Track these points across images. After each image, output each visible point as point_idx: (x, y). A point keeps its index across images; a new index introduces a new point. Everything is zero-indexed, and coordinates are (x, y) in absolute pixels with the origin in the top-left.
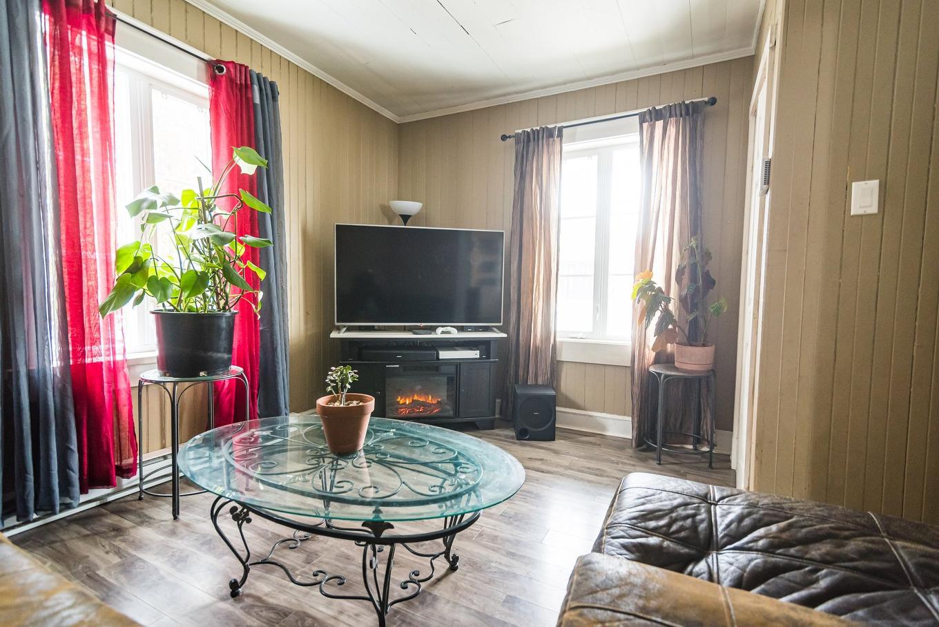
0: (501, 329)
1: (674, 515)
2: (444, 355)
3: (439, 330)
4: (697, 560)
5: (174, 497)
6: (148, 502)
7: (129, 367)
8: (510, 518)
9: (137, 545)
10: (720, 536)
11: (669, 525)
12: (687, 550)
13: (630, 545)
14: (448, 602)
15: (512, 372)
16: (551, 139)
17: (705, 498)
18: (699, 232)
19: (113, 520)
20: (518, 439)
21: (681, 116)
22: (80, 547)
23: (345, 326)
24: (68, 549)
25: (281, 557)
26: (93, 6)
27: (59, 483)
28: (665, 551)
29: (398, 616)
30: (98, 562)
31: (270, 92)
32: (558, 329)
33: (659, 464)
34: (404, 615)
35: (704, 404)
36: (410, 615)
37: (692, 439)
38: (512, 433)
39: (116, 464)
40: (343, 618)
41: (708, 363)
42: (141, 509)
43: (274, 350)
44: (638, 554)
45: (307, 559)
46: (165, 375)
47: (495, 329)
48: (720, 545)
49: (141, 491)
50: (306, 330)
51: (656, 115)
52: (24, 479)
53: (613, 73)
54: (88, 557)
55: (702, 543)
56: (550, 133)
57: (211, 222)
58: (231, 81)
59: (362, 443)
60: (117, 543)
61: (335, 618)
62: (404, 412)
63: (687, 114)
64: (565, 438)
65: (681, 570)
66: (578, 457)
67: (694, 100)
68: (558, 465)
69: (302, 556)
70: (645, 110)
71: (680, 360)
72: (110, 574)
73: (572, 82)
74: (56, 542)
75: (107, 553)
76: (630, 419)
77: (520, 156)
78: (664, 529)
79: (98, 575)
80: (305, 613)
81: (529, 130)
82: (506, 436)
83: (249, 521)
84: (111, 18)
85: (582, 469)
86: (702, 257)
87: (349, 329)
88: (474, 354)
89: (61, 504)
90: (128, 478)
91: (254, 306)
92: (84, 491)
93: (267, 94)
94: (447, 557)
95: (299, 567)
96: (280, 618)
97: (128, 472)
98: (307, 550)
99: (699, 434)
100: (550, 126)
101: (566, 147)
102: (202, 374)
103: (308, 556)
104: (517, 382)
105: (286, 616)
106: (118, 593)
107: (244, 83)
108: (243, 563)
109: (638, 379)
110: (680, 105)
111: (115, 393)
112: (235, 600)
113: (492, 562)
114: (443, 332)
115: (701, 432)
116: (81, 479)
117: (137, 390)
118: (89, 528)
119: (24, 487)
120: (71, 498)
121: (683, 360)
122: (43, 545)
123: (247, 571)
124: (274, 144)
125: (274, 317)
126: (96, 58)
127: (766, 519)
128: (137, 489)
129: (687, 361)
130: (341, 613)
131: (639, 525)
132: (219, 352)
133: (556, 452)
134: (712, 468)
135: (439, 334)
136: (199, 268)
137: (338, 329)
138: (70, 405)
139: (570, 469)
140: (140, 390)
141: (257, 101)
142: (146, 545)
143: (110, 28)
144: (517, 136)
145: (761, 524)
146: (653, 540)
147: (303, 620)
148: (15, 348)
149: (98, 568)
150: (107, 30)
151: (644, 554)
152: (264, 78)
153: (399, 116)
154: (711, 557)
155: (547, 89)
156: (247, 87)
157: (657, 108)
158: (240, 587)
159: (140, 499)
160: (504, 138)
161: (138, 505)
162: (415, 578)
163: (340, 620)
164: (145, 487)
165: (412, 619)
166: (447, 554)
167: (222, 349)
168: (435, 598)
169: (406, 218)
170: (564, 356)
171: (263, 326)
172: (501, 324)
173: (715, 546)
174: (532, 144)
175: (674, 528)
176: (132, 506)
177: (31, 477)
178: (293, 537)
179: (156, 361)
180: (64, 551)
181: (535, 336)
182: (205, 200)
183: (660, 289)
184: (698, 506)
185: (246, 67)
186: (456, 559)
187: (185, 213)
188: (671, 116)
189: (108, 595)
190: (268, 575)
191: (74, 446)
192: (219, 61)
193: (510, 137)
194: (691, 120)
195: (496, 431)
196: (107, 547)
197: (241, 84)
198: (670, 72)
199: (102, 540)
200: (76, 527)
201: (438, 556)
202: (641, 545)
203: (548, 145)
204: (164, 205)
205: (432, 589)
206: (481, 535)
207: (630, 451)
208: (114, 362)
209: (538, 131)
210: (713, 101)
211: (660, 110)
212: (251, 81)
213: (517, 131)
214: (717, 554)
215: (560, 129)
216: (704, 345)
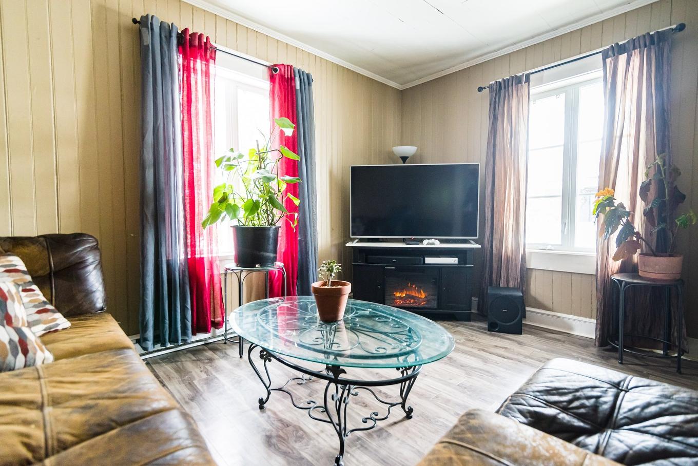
0: (476, 241)
1: (578, 394)
2: (429, 260)
3: (425, 242)
4: (590, 433)
5: (240, 343)
6: (229, 346)
7: (220, 260)
8: (466, 388)
9: (217, 370)
10: (620, 417)
11: (571, 401)
12: (581, 424)
13: (526, 411)
14: (398, 439)
15: (487, 276)
16: (520, 85)
17: (617, 385)
18: (667, 150)
19: (209, 354)
20: (489, 330)
21: (645, 46)
22: (189, 365)
23: (357, 238)
24: (183, 366)
25: (294, 389)
26: (203, 44)
27: (181, 327)
28: (558, 421)
29: (359, 442)
30: (196, 376)
31: (307, 80)
32: (526, 242)
33: (621, 363)
34: (364, 442)
35: (674, 312)
36: (368, 442)
37: (662, 345)
38: (485, 326)
39: (212, 320)
40: (323, 435)
41: (674, 272)
42: (225, 349)
43: (307, 253)
44: (530, 419)
45: (310, 394)
46: (237, 266)
47: (472, 242)
48: (617, 425)
49: (226, 339)
50: (332, 241)
51: (619, 49)
52: (164, 323)
53: (577, 21)
54: (191, 372)
55: (599, 420)
56: (518, 80)
57: (265, 168)
58: (282, 76)
59: (341, 315)
60: (208, 367)
61: (317, 434)
62: (399, 302)
63: (652, 43)
64: (531, 333)
65: (569, 440)
66: (540, 350)
67: (659, 30)
68: (519, 354)
69: (308, 391)
70: (608, 47)
71: (643, 269)
72: (200, 384)
73: (539, 35)
74: (178, 361)
75: (201, 371)
76: (595, 321)
77: (493, 102)
78: (565, 404)
79: (194, 383)
80: (299, 427)
81: (500, 80)
82: (479, 328)
83: (270, 360)
84: (214, 50)
85: (541, 359)
86: (671, 173)
87: (361, 240)
88: (454, 261)
89: (181, 340)
90: (218, 329)
91: (291, 223)
92: (194, 334)
93: (304, 82)
94: (403, 407)
95: (303, 398)
96: (283, 427)
97: (217, 325)
98: (312, 388)
99: (669, 340)
100: (518, 75)
101: (533, 90)
102: (257, 266)
103: (311, 392)
104: (491, 285)
105: (288, 426)
106: (201, 395)
107: (290, 77)
108: (267, 388)
109: (601, 286)
110: (644, 36)
111: (212, 276)
112: (261, 411)
113: (440, 418)
114: (429, 243)
115: (672, 339)
116: (192, 326)
117: (224, 275)
118: (196, 356)
119: (164, 327)
120: (188, 337)
121: (647, 269)
122: (172, 362)
123: (269, 393)
124: (309, 115)
125: (307, 231)
126: (204, 75)
127: (675, 409)
128: (223, 338)
129: (650, 270)
130: (322, 432)
131: (541, 397)
132: (268, 252)
133: (520, 343)
134: (680, 373)
135: (425, 244)
136: (255, 198)
137: (353, 240)
138: (187, 281)
139: (529, 357)
140: (226, 275)
141: (298, 87)
142: (222, 370)
143: (213, 56)
144: (491, 87)
145: (667, 413)
146: (551, 411)
147: (297, 431)
148: (161, 247)
149: (195, 379)
150: (211, 57)
151: (538, 421)
152: (303, 72)
153: (401, 84)
154: (605, 434)
155: (517, 45)
156: (292, 79)
157: (620, 43)
158: (265, 403)
159: (225, 343)
160: (480, 89)
161: (224, 346)
162: (375, 417)
163: (320, 436)
164: (228, 336)
165: (368, 445)
166: (403, 405)
167: (270, 251)
168: (389, 435)
169: (404, 159)
170: (532, 264)
171: (301, 237)
172: (477, 237)
173: (612, 426)
174: (503, 91)
175: (576, 404)
176: (220, 346)
177: (167, 322)
178: (301, 377)
179: (233, 258)
180: (181, 367)
181: (507, 247)
182: (261, 154)
183: (621, 206)
184: (606, 390)
185: (291, 66)
186: (411, 410)
187: (250, 164)
188: (634, 48)
189: (196, 396)
190: (283, 400)
191: (189, 306)
192: (275, 65)
193: (485, 88)
194: (656, 48)
195: (472, 323)
196: (202, 368)
197: (288, 78)
198: (636, 9)
199: (201, 364)
200: (190, 355)
201: (395, 405)
202: (536, 412)
203: (517, 90)
204: (234, 159)
205: (389, 428)
206: (437, 397)
207: (594, 350)
208: (211, 257)
209: (508, 80)
210: (681, 27)
211: (624, 44)
212: (294, 75)
213: (491, 83)
214: (611, 432)
215: (528, 76)
216: (670, 256)
